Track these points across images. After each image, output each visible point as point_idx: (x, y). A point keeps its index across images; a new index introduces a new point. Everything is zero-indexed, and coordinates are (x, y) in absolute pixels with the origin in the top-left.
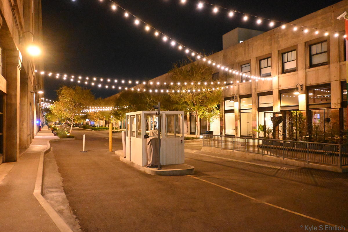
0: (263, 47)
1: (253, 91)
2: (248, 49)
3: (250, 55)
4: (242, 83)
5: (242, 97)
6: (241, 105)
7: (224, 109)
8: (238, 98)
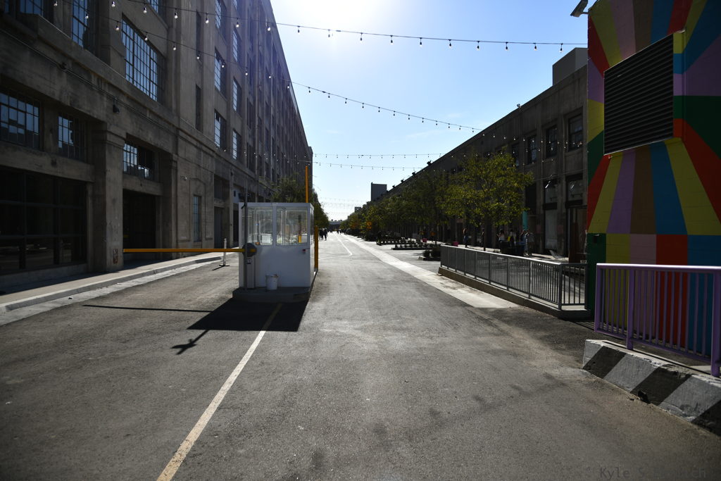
2: (579, 88)
4: (570, 153)
5: (570, 179)
6: (570, 194)
7: (542, 203)
8: (564, 182)
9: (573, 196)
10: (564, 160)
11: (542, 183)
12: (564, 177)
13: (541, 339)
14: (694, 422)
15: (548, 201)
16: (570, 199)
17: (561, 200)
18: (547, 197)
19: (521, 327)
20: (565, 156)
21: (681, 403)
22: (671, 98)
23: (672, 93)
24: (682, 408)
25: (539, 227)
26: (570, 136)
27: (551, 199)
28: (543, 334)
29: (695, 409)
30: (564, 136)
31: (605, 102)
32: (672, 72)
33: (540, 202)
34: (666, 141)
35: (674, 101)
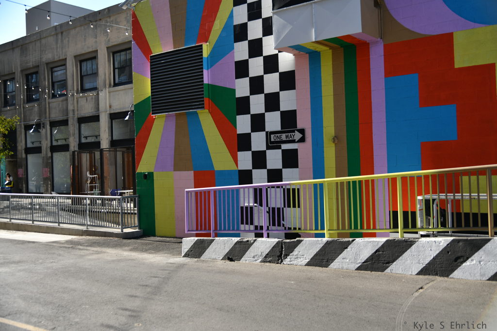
0: (85, 39)
1: (71, 115)
2: (62, 41)
3: (64, 51)
4: (54, 100)
5: (53, 124)
6: (53, 139)
7: (24, 147)
8: (48, 127)
9: (57, 140)
10: (47, 106)
11: (23, 126)
12: (48, 123)
13: (131, 250)
14: (261, 262)
15: (29, 145)
16: (55, 143)
17: (45, 145)
18: (28, 142)
19: (104, 247)
20: (49, 103)
21: (253, 255)
22: (203, 84)
23: (203, 81)
24: (254, 257)
25: (21, 171)
26: (53, 83)
27: (33, 143)
28: (126, 248)
29: (261, 256)
30: (47, 83)
31: (151, 78)
32: (202, 68)
33: (21, 146)
34: (199, 111)
35: (204, 86)
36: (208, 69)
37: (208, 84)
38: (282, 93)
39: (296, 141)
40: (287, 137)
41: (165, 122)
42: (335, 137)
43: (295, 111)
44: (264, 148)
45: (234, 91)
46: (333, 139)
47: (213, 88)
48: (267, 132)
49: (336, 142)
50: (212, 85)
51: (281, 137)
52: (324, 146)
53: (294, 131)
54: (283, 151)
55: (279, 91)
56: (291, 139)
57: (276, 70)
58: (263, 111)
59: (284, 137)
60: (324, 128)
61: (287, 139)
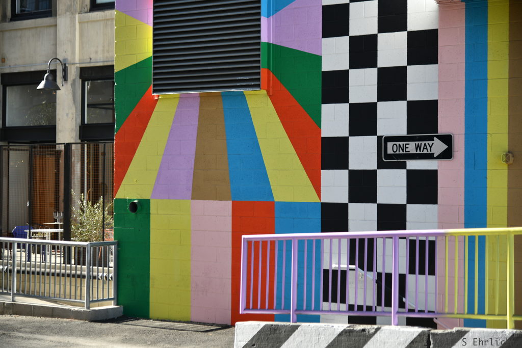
22: (259, 44)
23: (259, 38)
31: (155, 24)
32: (259, 14)
34: (247, 91)
35: (261, 47)
36: (269, 16)
37: (269, 44)
38: (410, 69)
39: (435, 156)
40: (418, 147)
41: (178, 107)
42: (509, 152)
43: (435, 102)
44: (372, 165)
45: (319, 59)
46: (507, 155)
47: (277, 51)
48: (380, 138)
49: (511, 161)
50: (275, 46)
51: (406, 148)
52: (488, 168)
53: (431, 139)
54: (409, 172)
55: (405, 64)
56: (425, 151)
57: (402, 27)
58: (374, 99)
59: (411, 147)
60: (489, 136)
61: (418, 152)
